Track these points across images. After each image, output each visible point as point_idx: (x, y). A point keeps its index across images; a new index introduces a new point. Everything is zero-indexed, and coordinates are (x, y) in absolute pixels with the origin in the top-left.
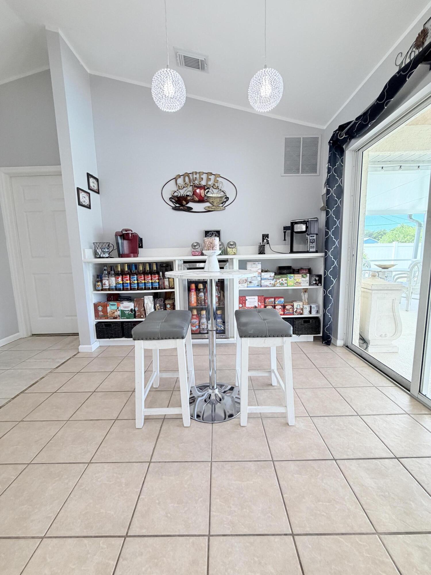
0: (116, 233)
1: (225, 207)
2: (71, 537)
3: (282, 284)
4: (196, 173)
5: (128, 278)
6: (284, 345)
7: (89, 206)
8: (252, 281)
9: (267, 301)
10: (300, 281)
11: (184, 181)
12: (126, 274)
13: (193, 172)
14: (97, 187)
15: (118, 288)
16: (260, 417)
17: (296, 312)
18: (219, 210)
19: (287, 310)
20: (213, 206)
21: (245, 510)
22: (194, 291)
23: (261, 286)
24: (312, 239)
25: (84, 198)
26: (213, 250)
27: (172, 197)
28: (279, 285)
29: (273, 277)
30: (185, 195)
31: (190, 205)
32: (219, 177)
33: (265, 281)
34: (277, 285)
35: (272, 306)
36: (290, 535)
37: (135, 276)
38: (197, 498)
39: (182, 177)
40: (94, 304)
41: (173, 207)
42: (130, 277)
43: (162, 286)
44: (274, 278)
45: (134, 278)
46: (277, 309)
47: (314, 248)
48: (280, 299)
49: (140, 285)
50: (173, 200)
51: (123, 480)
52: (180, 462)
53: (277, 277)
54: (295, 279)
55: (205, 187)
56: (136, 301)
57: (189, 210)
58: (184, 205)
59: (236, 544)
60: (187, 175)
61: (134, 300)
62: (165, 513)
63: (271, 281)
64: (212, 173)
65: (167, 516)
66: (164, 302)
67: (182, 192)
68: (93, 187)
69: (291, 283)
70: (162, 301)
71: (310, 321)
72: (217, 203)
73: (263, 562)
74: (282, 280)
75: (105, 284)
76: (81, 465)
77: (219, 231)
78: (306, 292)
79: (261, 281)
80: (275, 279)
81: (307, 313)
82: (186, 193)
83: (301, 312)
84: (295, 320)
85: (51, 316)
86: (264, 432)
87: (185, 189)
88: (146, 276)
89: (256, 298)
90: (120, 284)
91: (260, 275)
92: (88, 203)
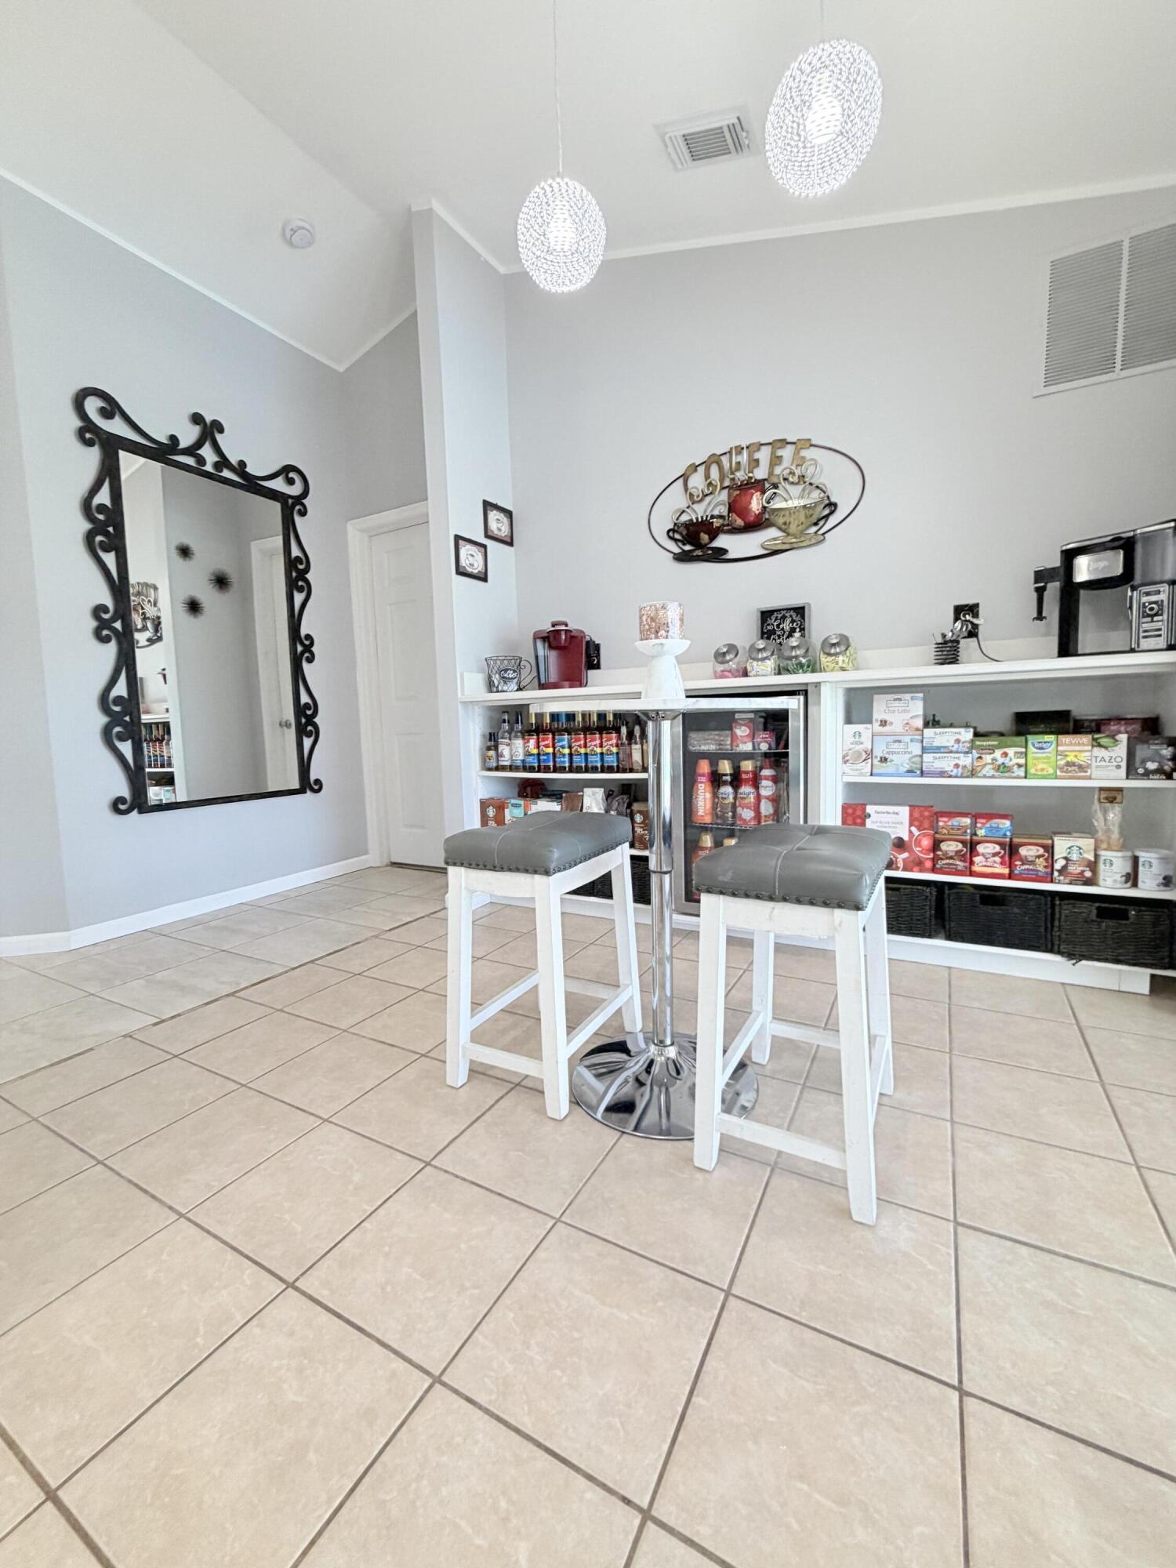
0: (535, 633)
1: (826, 535)
2: (216, 1237)
3: (1003, 769)
4: (739, 450)
5: (550, 742)
6: (837, 935)
7: (483, 576)
8: (890, 757)
9: (941, 824)
10: (1083, 758)
11: (707, 476)
12: (545, 732)
13: (731, 449)
14: (507, 530)
15: (527, 765)
16: (772, 1163)
17: (1063, 871)
18: (804, 544)
19: (1024, 861)
20: (788, 534)
21: (558, 1373)
22: (704, 779)
23: (922, 772)
24: (1151, 603)
25: (470, 558)
26: (657, 637)
27: (674, 526)
28: (992, 772)
29: (968, 745)
30: (707, 516)
31: (722, 541)
32: (808, 448)
33: (938, 755)
34: (984, 772)
35: (963, 842)
36: (639, 1509)
37: (566, 737)
38: (467, 1284)
39: (701, 469)
40: (480, 800)
41: (675, 554)
42: (554, 739)
43: (624, 763)
44: (972, 748)
45: (563, 740)
46: (983, 855)
47: (1160, 636)
48: (995, 822)
49: (575, 758)
50: (677, 536)
51: (357, 1178)
52: (487, 1189)
53: (984, 743)
54: (1062, 752)
55: (764, 484)
56: (566, 800)
57: (719, 556)
58: (707, 545)
59: (480, 1436)
60: (714, 459)
61: (561, 798)
62: (383, 1280)
63: (958, 758)
64: (785, 440)
65: (383, 1289)
66: (629, 806)
67: (700, 511)
68: (496, 532)
69: (1044, 766)
70: (624, 803)
71: (1126, 912)
72: (798, 526)
73: (515, 1521)
74: (1005, 755)
75: (502, 756)
76: (312, 1118)
77: (803, 608)
78: (1112, 800)
79: (921, 756)
80: (974, 751)
81: (1115, 881)
82: (712, 511)
83: (1088, 874)
84: (1058, 902)
85: (422, 827)
86: (755, 1206)
87: (708, 499)
88: (588, 736)
89: (905, 811)
90: (533, 755)
91: (920, 738)
92: (480, 569)
